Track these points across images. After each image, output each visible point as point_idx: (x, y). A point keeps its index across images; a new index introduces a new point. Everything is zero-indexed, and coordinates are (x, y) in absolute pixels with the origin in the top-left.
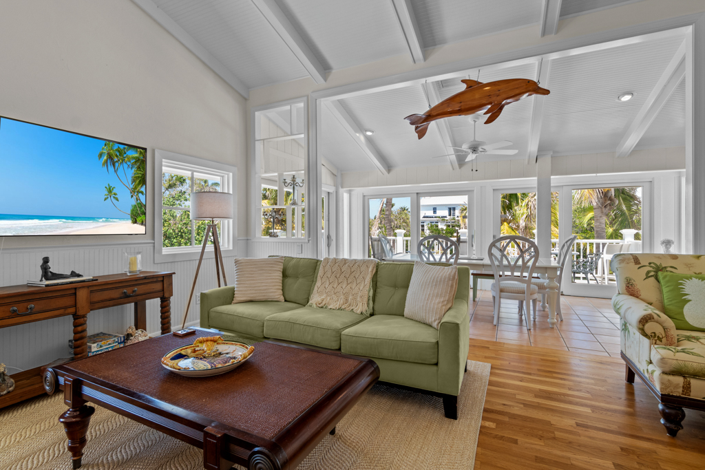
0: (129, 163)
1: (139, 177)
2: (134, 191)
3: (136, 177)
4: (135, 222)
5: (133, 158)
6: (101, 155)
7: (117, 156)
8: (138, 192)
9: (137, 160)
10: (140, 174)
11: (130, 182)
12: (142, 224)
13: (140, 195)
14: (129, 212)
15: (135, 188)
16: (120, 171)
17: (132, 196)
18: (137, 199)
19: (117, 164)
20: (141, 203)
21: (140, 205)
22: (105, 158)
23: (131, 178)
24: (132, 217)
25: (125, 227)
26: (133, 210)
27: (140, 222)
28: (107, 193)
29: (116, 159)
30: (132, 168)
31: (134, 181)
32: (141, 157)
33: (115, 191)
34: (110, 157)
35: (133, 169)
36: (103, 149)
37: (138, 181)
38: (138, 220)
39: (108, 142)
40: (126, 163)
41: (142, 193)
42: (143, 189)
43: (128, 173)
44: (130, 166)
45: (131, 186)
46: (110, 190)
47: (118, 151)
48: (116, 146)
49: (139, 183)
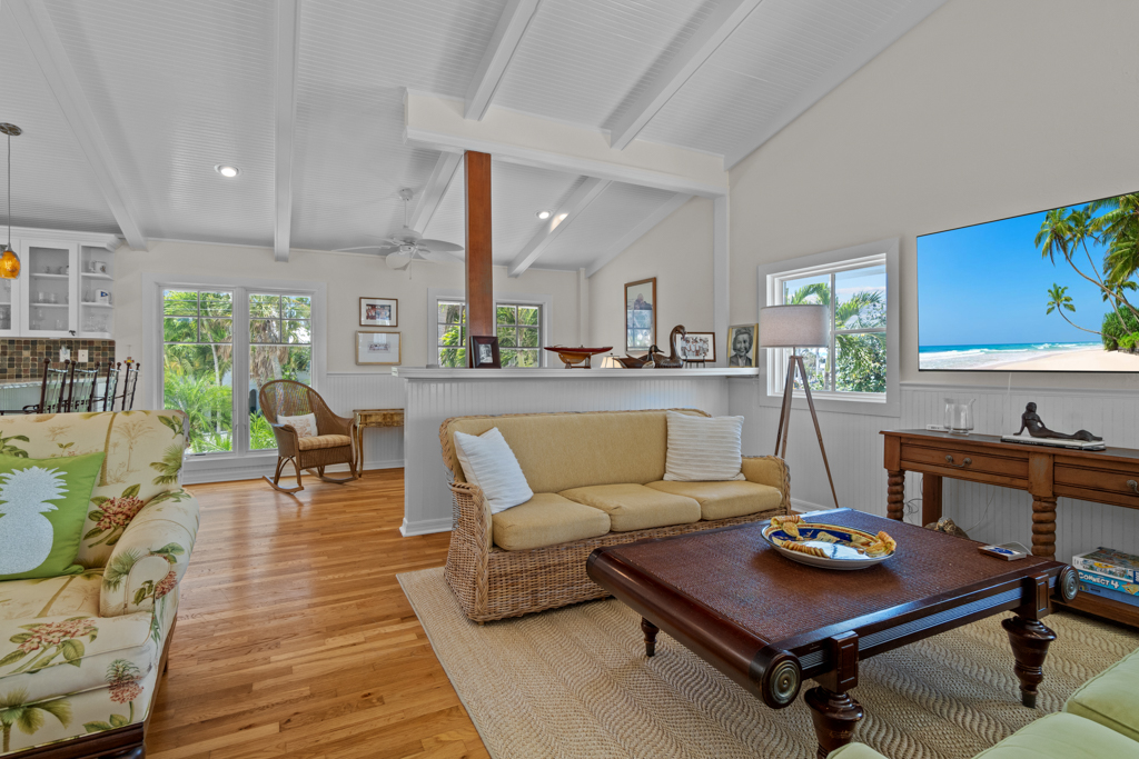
0: (1096, 234)
1: (1122, 256)
2: (1108, 287)
3: (1116, 258)
4: (1115, 347)
5: (1107, 221)
6: (1039, 239)
7: (1070, 229)
8: (1121, 286)
9: (1118, 220)
10: (1126, 247)
11: (1101, 270)
12: (1133, 351)
13: (1127, 292)
14: (1100, 328)
15: (1115, 279)
16: (1079, 255)
17: (1106, 297)
18: (1118, 302)
19: (1070, 245)
20: (1130, 310)
21: (1125, 313)
22: (1048, 240)
23: (1103, 262)
24: (1106, 338)
25: (1095, 357)
26: (1108, 324)
27: (1128, 347)
28: (1051, 300)
29: (1068, 235)
30: (1104, 242)
31: (1109, 265)
32: (1130, 211)
33: (1066, 294)
34: (1057, 236)
35: (1108, 243)
36: (1043, 226)
37: (1120, 265)
38: (1120, 343)
39: (1050, 213)
40: (1091, 235)
41: (1132, 286)
42: (1135, 277)
44: (1101, 239)
45: (1104, 278)
46: (1057, 295)
47: (1073, 218)
48: (1069, 213)
49: (1125, 267)
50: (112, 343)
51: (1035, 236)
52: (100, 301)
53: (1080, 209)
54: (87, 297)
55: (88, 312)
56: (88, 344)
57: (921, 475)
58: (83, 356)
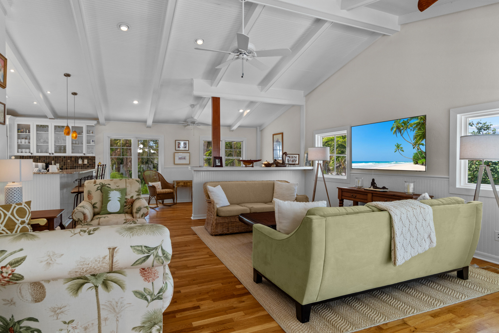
0: (411, 128)
1: (419, 135)
2: (415, 145)
3: (417, 135)
4: (417, 163)
5: (414, 124)
6: (392, 129)
7: (402, 126)
8: (419, 144)
9: (418, 124)
10: (420, 132)
11: (412, 139)
12: (423, 164)
13: (421, 146)
14: (412, 157)
15: (417, 142)
16: (405, 134)
17: (414, 148)
18: (418, 149)
19: (402, 131)
20: (422, 152)
21: (420, 153)
22: (395, 129)
23: (413, 137)
24: (414, 160)
25: (410, 166)
26: (415, 156)
27: (421, 163)
28: (396, 148)
29: (402, 128)
30: (414, 131)
31: (415, 138)
32: (422, 121)
33: (401, 146)
34: (398, 128)
35: (415, 131)
36: (393, 125)
37: (418, 138)
38: (419, 162)
39: (396, 121)
40: (409, 128)
41: (423, 145)
42: (423, 142)
43: (410, 134)
44: (412, 130)
45: (413, 142)
46: (398, 146)
47: (403, 123)
48: (402, 121)
49: (420, 138)
50: (94, 157)
51: (391, 128)
52: (92, 144)
53: (406, 120)
54: (88, 142)
55: (88, 147)
56: (87, 158)
57: (352, 201)
58: (86, 162)
